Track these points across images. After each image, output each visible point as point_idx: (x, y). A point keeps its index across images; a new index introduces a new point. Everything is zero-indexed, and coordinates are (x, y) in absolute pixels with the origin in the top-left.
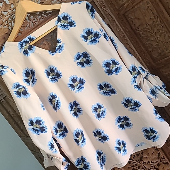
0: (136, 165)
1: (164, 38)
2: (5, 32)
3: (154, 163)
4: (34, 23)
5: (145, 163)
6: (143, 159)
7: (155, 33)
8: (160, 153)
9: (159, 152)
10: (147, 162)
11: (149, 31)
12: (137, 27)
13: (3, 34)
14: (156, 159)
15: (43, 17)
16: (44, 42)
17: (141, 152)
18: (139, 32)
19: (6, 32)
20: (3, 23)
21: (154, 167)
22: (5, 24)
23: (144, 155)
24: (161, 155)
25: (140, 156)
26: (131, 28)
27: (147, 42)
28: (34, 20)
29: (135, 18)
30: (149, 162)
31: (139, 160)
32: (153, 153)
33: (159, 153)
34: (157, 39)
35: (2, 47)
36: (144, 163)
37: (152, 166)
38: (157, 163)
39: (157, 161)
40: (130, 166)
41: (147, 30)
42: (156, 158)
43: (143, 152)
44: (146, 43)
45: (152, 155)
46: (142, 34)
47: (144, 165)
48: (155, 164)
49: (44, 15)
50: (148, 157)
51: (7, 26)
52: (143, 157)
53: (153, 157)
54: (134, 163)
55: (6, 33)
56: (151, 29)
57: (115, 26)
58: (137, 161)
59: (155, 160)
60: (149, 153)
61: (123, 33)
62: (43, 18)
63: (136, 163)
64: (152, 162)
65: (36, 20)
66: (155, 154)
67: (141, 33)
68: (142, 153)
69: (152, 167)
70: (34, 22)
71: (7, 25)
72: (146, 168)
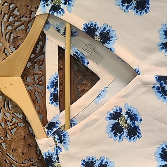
2: (21, 137)
4: (39, 82)
13: (22, 142)
15: (39, 62)
16: (80, 90)
19: (23, 135)
20: (5, 129)
22: (10, 127)
28: (35, 79)
35: (40, 158)
49: (39, 58)
51: (15, 127)
55: (25, 137)
62: (41, 63)
65: (36, 76)
70: (37, 81)
71: (13, 126)
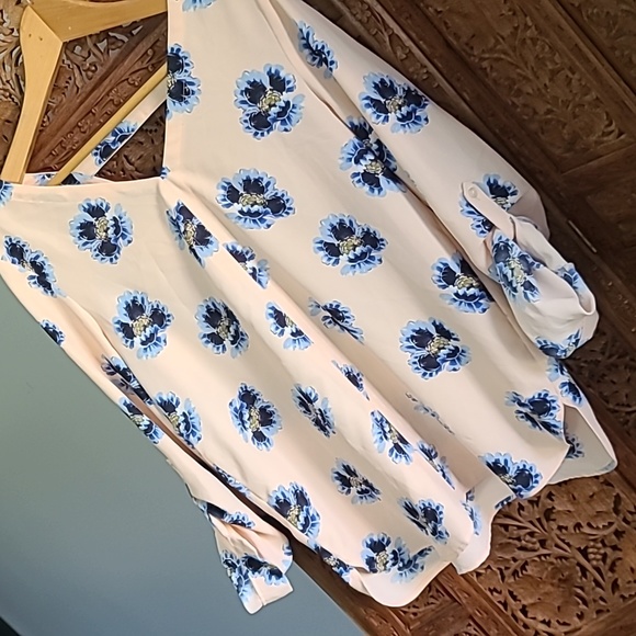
0: (532, 534)
1: (567, 91)
3: (598, 528)
5: (566, 528)
6: (553, 516)
7: (533, 68)
8: (622, 495)
9: (617, 491)
10: (571, 525)
11: (509, 59)
12: (467, 44)
14: (604, 515)
17: (546, 492)
18: (477, 60)
21: (602, 542)
23: (556, 502)
24: (627, 504)
25: (540, 505)
26: (449, 45)
27: (515, 100)
29: (450, 11)
30: (578, 526)
31: (539, 520)
32: (591, 496)
33: (618, 496)
34: (543, 91)
36: (560, 528)
37: (593, 540)
38: (613, 528)
39: (611, 524)
40: (505, 540)
41: (503, 56)
42: (606, 513)
43: (553, 492)
44: (513, 103)
45: (588, 502)
46: (488, 70)
47: (562, 537)
48: (606, 532)
50: (572, 510)
52: (553, 508)
53: (594, 508)
54: (519, 528)
56: (512, 54)
57: (387, 39)
58: (531, 522)
59: (604, 520)
60: (576, 495)
61: (424, 66)
63: (528, 531)
64: (589, 525)
66: (602, 500)
67: (485, 64)
68: (550, 496)
69: (592, 544)
72: (568, 544)
